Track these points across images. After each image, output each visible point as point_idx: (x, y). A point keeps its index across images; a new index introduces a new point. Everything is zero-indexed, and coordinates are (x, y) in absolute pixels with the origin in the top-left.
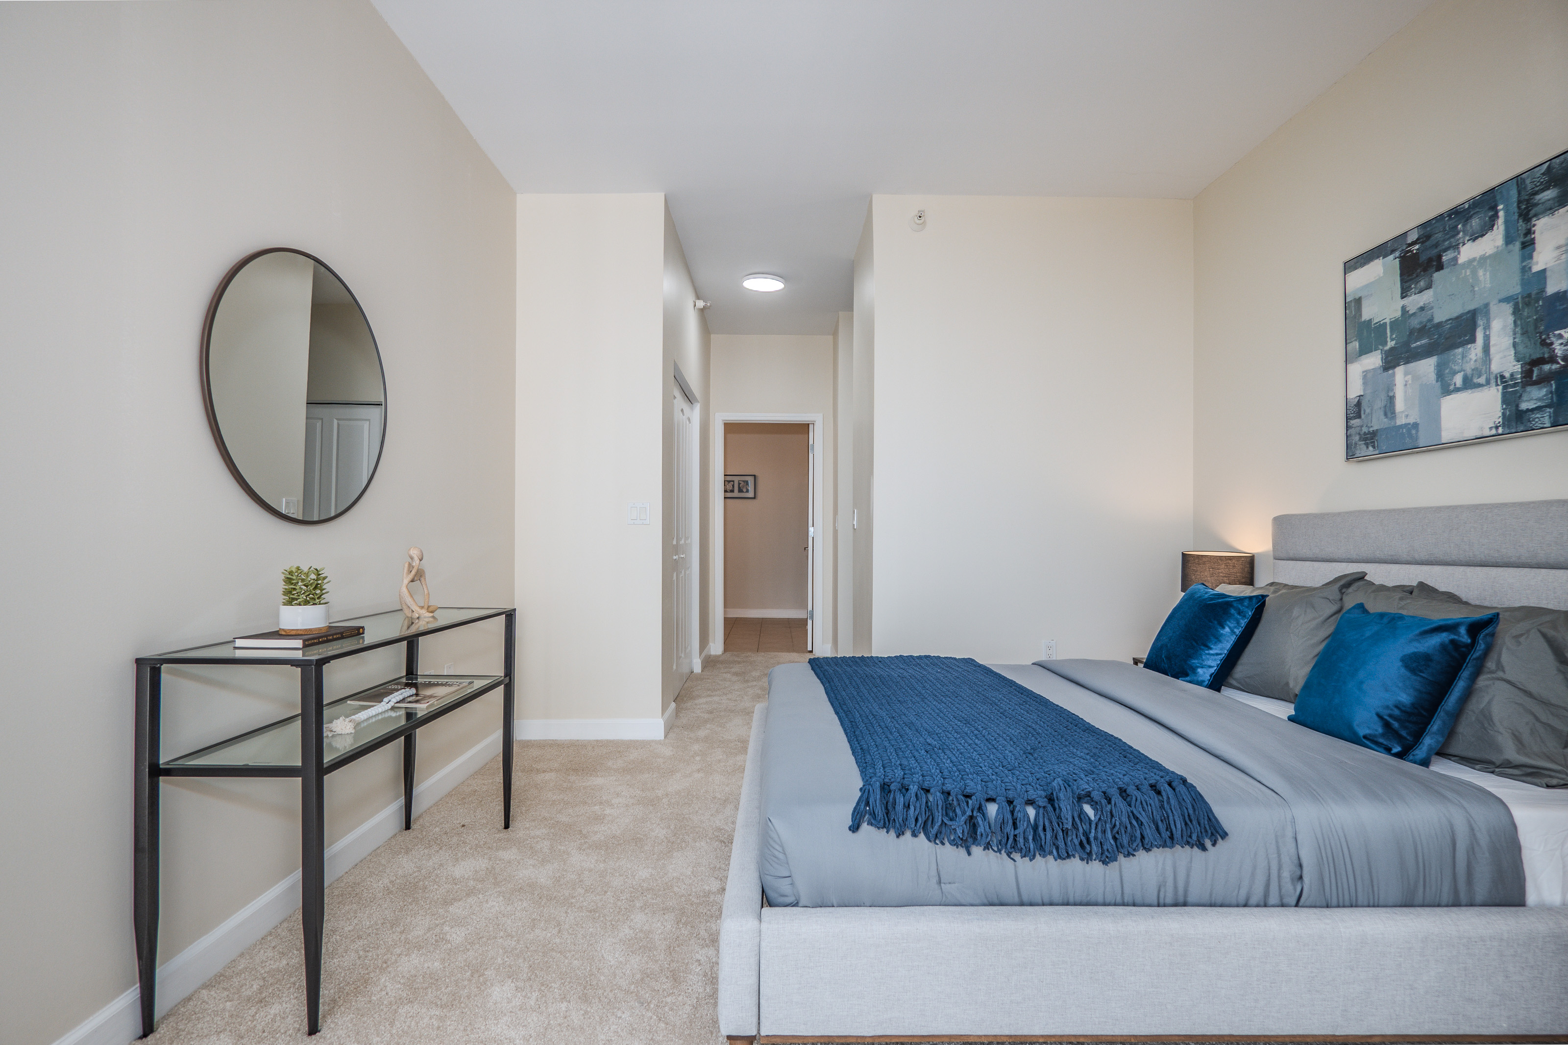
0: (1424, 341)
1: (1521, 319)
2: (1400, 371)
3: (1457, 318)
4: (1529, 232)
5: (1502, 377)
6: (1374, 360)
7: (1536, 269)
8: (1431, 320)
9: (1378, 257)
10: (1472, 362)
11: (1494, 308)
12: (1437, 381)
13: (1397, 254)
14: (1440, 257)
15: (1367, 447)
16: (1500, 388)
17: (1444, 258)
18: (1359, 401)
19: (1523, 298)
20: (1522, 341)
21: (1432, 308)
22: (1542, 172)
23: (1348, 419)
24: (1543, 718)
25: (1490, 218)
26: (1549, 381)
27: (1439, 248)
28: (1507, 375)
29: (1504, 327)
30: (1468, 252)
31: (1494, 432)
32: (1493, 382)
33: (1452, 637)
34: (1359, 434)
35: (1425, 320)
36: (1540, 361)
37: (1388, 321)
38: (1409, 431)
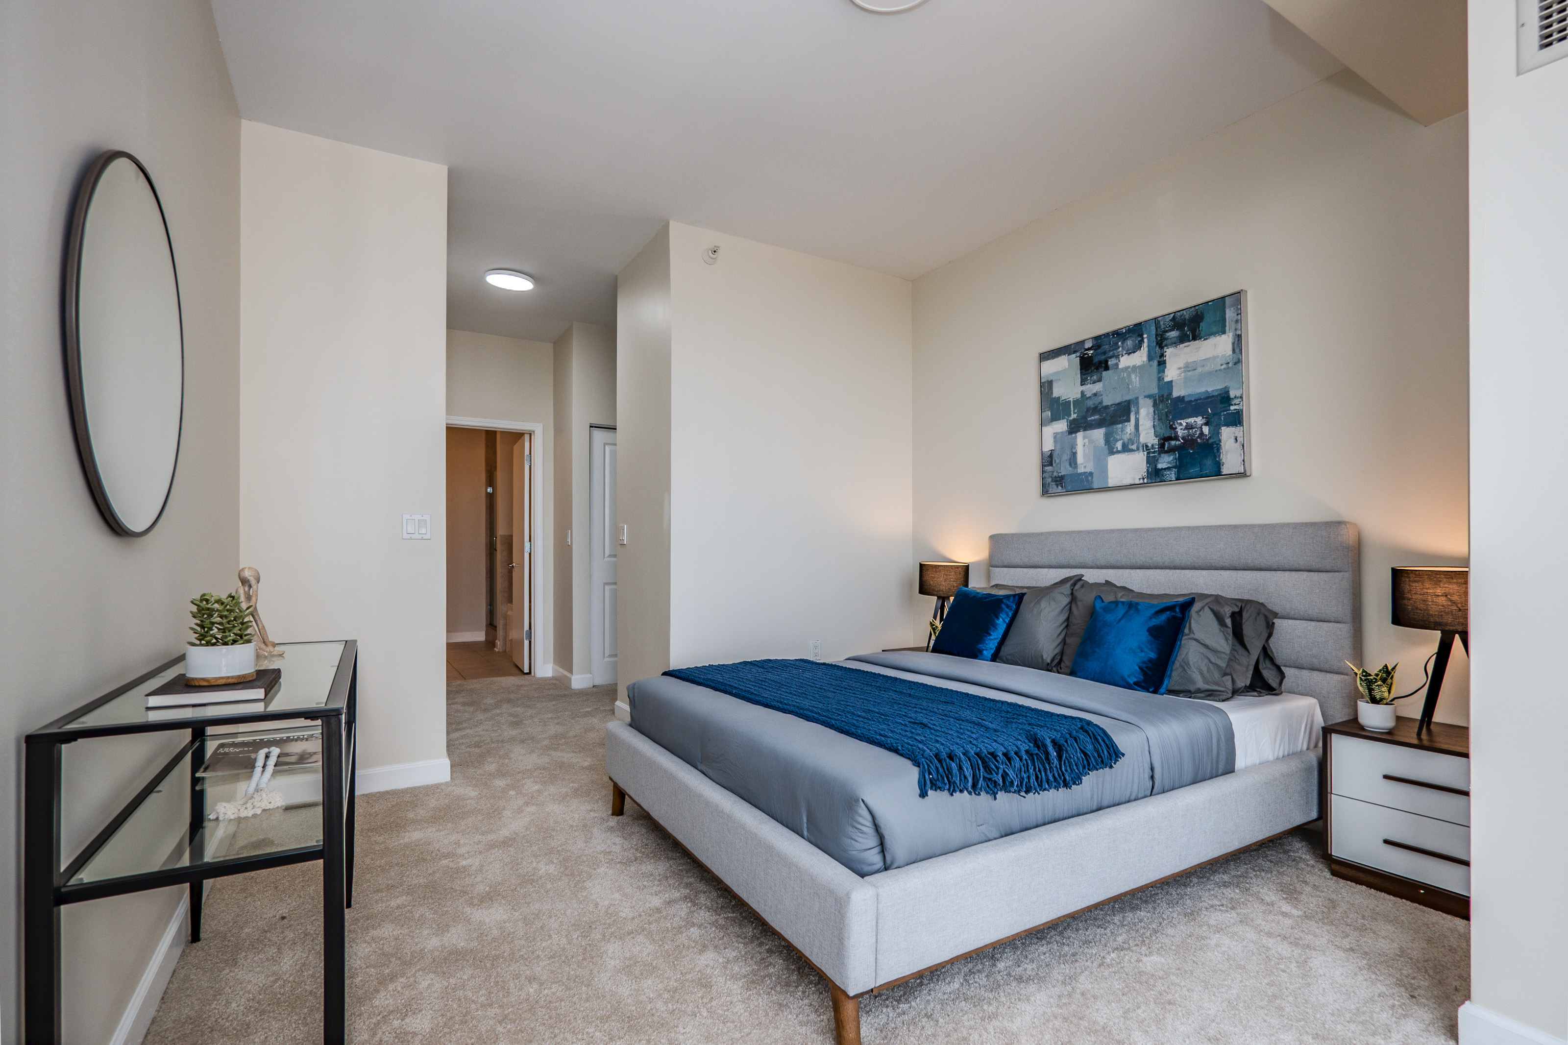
0: (1097, 417)
1: (1158, 410)
2: (1080, 436)
3: (1118, 404)
4: (1162, 355)
5: (1147, 446)
6: (1061, 426)
7: (1167, 379)
8: (1101, 403)
9: (1064, 354)
10: (1128, 435)
11: (1141, 401)
12: (1105, 445)
13: (1078, 354)
14: (1106, 362)
15: (1057, 487)
16: (1146, 453)
17: (1110, 363)
18: (1051, 454)
19: (1159, 396)
20: (1159, 424)
21: (1102, 395)
22: (1171, 318)
23: (1043, 466)
24: (1213, 660)
25: (1139, 341)
26: (1174, 452)
27: (1106, 355)
28: (1150, 445)
29: (1148, 414)
30: (1125, 361)
31: (1141, 481)
32: (1141, 449)
33: (1173, 614)
34: (1051, 477)
35: (1097, 402)
36: (1169, 439)
37: (1071, 400)
38: (1087, 477)
